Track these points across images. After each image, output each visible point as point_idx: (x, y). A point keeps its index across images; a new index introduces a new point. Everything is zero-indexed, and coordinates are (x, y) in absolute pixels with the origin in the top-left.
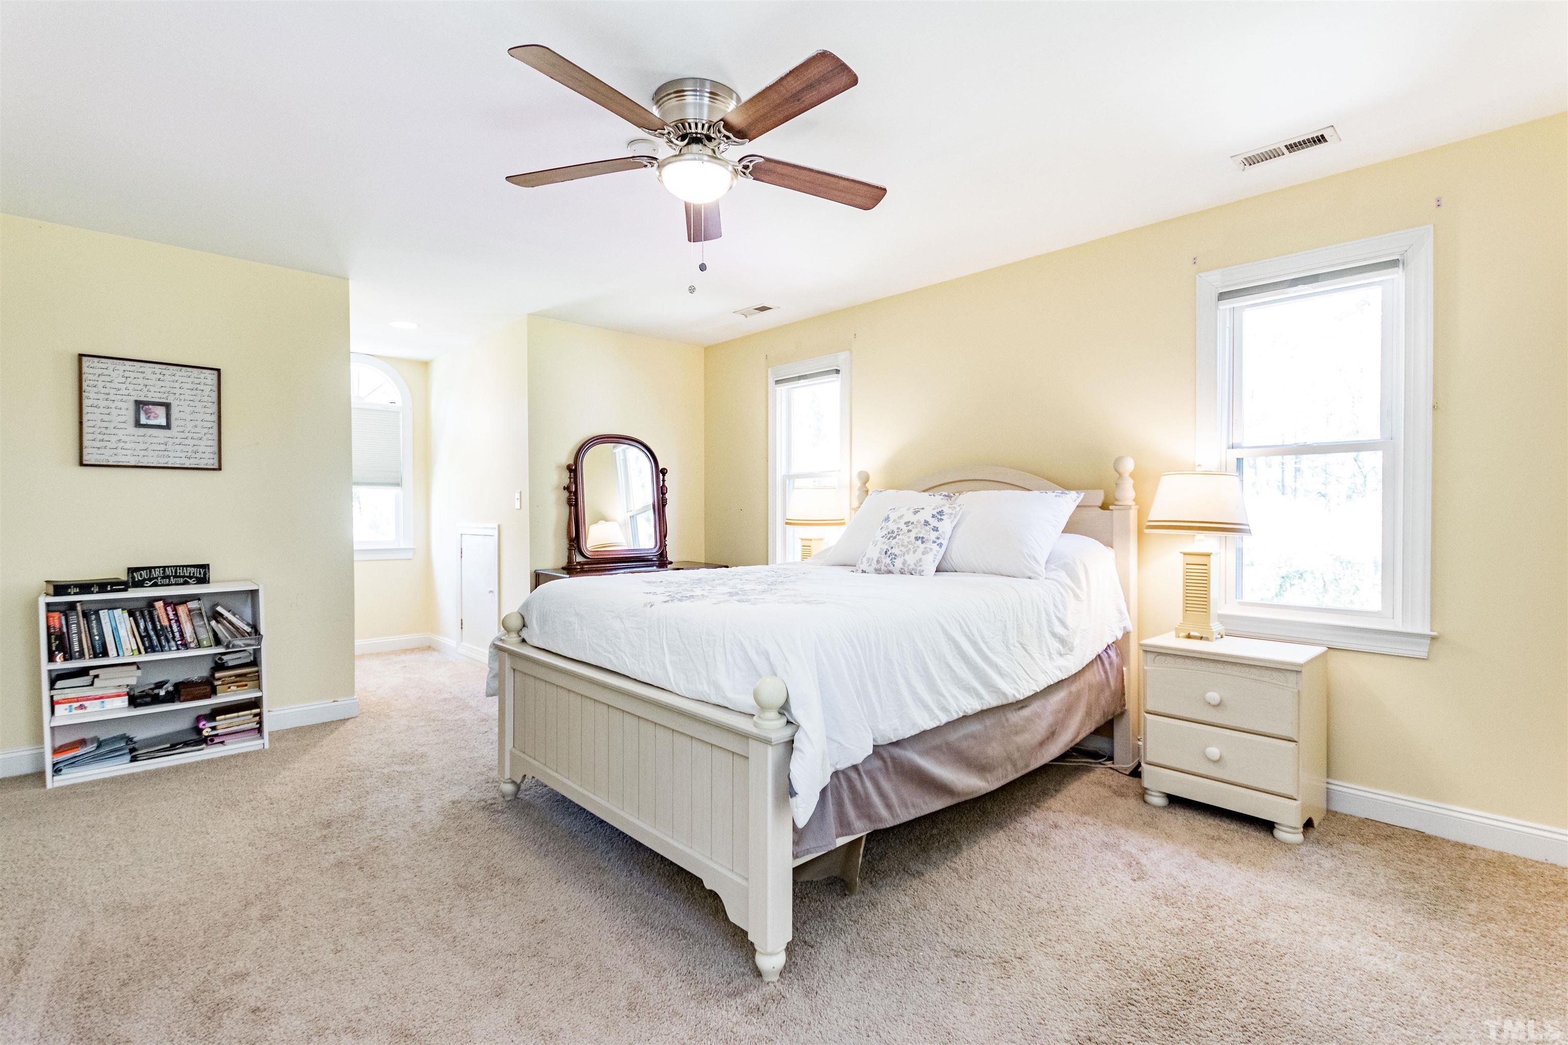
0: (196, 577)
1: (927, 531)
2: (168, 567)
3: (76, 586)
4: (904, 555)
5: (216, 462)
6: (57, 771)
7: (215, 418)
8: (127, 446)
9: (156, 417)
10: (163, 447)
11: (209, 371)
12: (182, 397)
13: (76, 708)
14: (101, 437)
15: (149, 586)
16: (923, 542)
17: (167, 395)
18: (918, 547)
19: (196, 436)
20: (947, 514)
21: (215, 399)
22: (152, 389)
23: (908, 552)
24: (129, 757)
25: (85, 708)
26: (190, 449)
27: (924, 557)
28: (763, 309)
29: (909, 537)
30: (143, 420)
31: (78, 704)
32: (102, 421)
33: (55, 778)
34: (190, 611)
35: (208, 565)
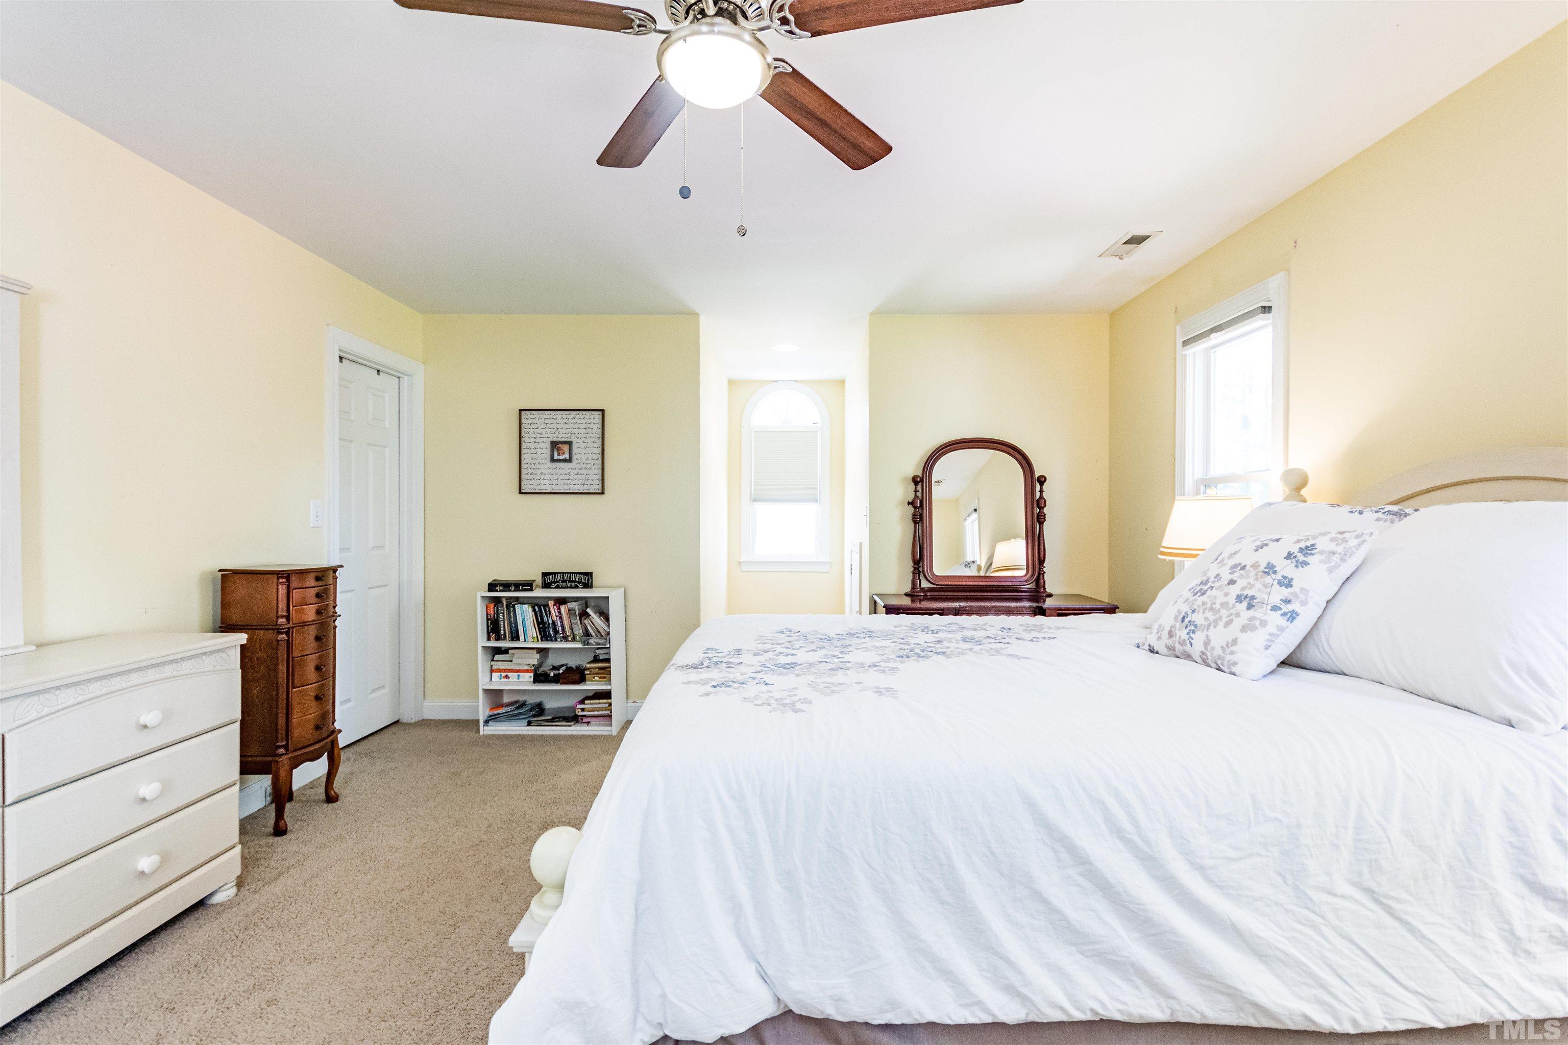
0: (583, 583)
1: (1265, 586)
2: (566, 573)
3: (501, 585)
4: (1208, 629)
5: (601, 489)
6: (486, 722)
7: (599, 451)
8: (546, 477)
9: (563, 454)
10: (567, 477)
11: (597, 412)
12: (579, 435)
13: (504, 677)
14: (531, 471)
15: (554, 588)
16: (1250, 607)
17: (570, 435)
18: (1238, 615)
19: (588, 466)
20: (1322, 553)
21: (600, 435)
22: (561, 431)
23: (1216, 622)
24: (525, 722)
25: (509, 678)
26: (584, 477)
27: (1243, 637)
28: (1137, 240)
29: (1226, 594)
30: (556, 457)
31: (504, 674)
32: (532, 459)
33: (485, 728)
34: (569, 610)
35: (591, 573)
